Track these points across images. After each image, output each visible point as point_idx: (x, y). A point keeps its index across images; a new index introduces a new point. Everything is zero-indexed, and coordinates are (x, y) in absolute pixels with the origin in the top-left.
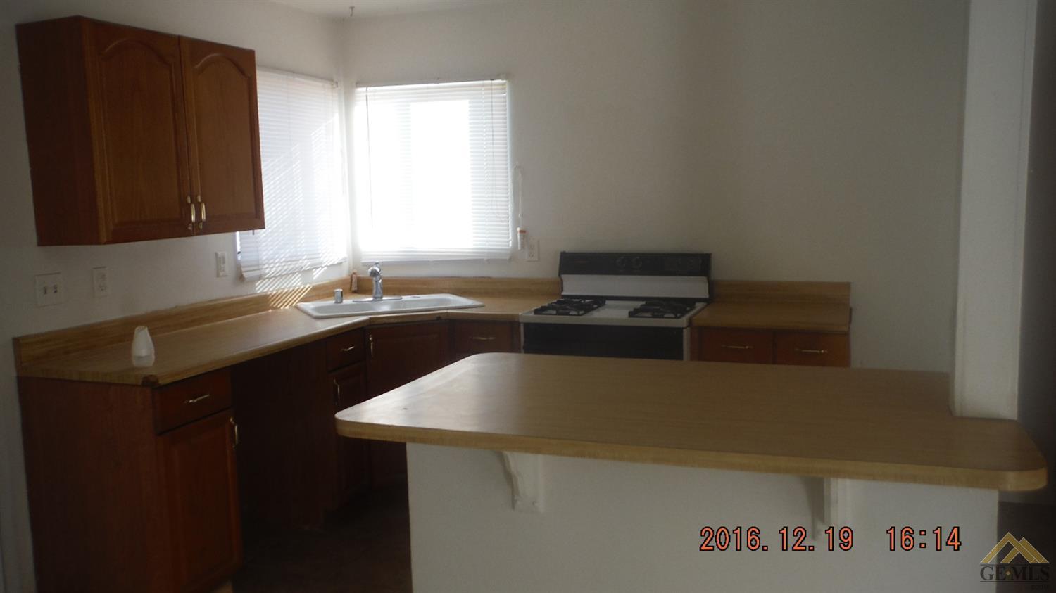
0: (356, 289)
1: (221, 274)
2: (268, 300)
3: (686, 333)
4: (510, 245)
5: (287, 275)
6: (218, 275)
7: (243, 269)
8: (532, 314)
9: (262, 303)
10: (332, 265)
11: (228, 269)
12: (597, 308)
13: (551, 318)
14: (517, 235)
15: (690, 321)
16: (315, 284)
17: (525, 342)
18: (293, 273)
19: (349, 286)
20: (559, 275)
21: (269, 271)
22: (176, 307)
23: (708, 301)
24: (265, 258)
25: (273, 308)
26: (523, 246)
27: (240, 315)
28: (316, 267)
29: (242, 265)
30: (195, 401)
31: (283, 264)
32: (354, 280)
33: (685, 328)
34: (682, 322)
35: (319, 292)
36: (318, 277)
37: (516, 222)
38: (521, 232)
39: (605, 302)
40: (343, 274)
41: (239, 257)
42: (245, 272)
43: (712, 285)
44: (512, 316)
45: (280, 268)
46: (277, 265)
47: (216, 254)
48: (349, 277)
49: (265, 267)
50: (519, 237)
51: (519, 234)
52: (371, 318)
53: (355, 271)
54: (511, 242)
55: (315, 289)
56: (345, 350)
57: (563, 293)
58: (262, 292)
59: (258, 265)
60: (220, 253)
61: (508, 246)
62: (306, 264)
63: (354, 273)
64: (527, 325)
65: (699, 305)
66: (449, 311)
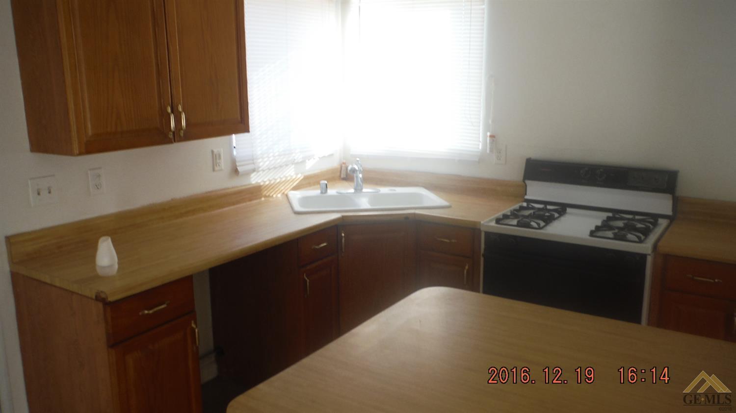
0: (345, 176)
1: (216, 168)
2: (261, 190)
3: (649, 260)
4: (480, 147)
5: (281, 166)
6: (214, 170)
7: (237, 164)
8: (493, 224)
9: (255, 192)
10: (324, 157)
11: (224, 165)
12: (558, 217)
13: (512, 229)
14: (487, 139)
15: (655, 247)
16: (307, 174)
17: (485, 249)
18: (287, 165)
19: (339, 174)
20: (524, 181)
21: (263, 164)
22: (172, 200)
23: (671, 219)
24: (259, 152)
25: (265, 196)
26: (491, 150)
27: (233, 204)
28: (309, 158)
29: (237, 159)
30: (151, 312)
31: (277, 158)
32: (343, 169)
33: (649, 255)
34: (646, 247)
35: (309, 181)
36: (311, 167)
37: (487, 127)
38: (491, 136)
39: (566, 210)
40: (334, 164)
41: (235, 153)
42: (240, 166)
43: (676, 201)
44: (475, 223)
45: (273, 162)
46: (271, 159)
47: (213, 152)
48: (339, 167)
49: (260, 160)
50: (488, 142)
51: (488, 138)
52: (343, 217)
53: (344, 161)
54: (481, 144)
55: (306, 178)
56: (317, 247)
57: (526, 197)
58: (257, 183)
59: (253, 160)
60: (215, 151)
61: (479, 148)
62: (298, 157)
63: (344, 163)
64: (487, 234)
65: (663, 223)
66: (417, 212)
